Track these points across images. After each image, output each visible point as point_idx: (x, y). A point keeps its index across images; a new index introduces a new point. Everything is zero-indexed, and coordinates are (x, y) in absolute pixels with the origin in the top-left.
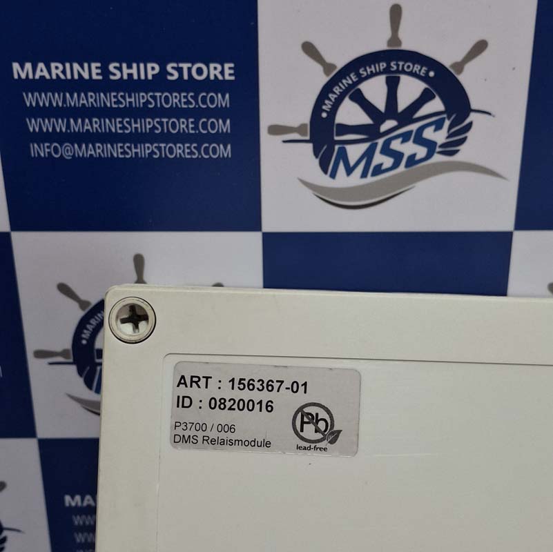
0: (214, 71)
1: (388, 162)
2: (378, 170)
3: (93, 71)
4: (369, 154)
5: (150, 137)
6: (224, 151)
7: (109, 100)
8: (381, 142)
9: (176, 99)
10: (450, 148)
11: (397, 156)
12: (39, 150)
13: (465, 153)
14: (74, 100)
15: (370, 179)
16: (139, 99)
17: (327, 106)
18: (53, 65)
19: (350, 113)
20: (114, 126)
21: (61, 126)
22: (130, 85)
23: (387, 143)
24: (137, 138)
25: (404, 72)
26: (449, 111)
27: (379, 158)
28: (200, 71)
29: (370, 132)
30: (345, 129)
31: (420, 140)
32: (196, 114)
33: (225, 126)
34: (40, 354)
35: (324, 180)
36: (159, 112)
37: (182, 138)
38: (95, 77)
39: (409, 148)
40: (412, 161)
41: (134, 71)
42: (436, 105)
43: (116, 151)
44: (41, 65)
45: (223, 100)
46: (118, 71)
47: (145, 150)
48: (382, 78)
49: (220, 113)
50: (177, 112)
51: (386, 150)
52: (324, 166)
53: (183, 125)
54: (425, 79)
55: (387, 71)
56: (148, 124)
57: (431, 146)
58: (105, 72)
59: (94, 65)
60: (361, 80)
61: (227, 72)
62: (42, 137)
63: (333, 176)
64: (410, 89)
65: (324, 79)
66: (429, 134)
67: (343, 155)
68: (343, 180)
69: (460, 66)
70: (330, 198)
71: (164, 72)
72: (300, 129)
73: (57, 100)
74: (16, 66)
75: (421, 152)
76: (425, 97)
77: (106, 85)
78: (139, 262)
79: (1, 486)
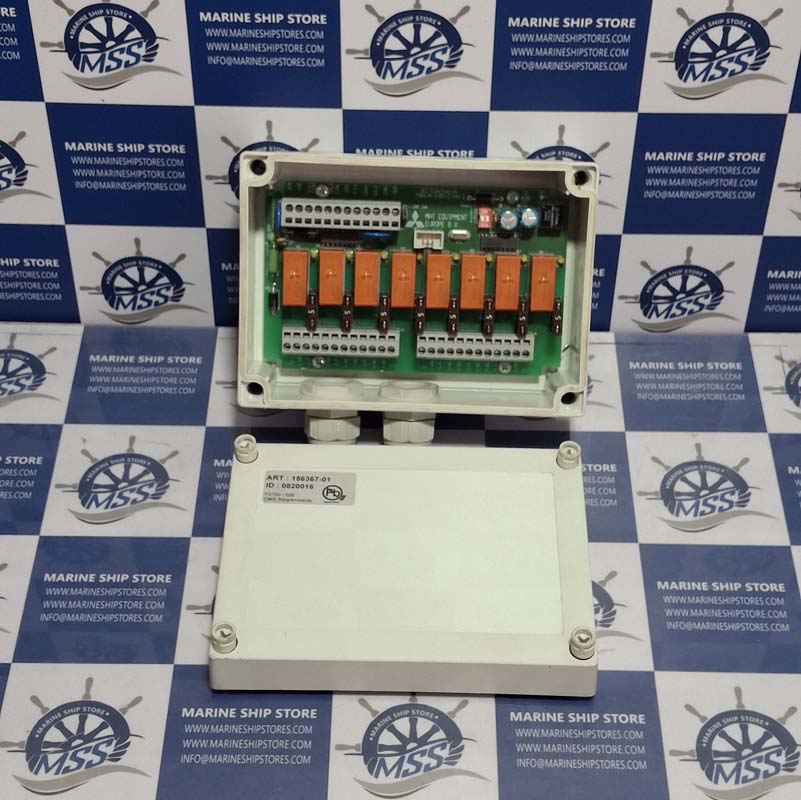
0: (315, 19)
1: (416, 71)
2: (410, 75)
3: (246, 18)
4: (405, 66)
5: (277, 54)
6: (320, 63)
7: (254, 34)
8: (411, 60)
9: (293, 34)
10: (451, 64)
11: (421, 68)
12: (213, 60)
13: (460, 67)
14: (234, 33)
15: (405, 80)
16: (272, 33)
17: (380, 39)
18: (223, 14)
19: (393, 44)
20: (257, 48)
21: (226, 47)
22: (267, 26)
23: (415, 60)
24: (269, 55)
25: (423, 22)
26: (450, 43)
27: (410, 69)
28: (306, 19)
29: (405, 54)
30: (390, 52)
31: (433, 59)
32: (304, 42)
33: (321, 49)
34: (209, 177)
35: (379, 80)
36: (282, 41)
37: (296, 55)
38: (246, 21)
39: (427, 64)
40: (429, 70)
41: (269, 18)
42: (442, 40)
43: (257, 62)
44: (216, 14)
45: (320, 35)
46: (260, 18)
47: (273, 61)
48: (411, 25)
49: (318, 42)
50: (292, 41)
51: (414, 64)
52: (378, 72)
53: (297, 48)
54: (436, 26)
55: (414, 21)
56: (277, 47)
57: (440, 63)
58: (252, 18)
59: (246, 15)
60: (399, 25)
61: (322, 20)
62: (215, 53)
63: (384, 78)
64: (427, 32)
65: (378, 25)
66: (439, 56)
67: (389, 66)
68: (389, 80)
69: (455, 19)
70: (382, 90)
71: (286, 19)
72: (365, 52)
73: (224, 33)
74: (202, 14)
75: (435, 66)
76: (436, 36)
77: (252, 25)
78: (269, 125)
79: (182, 257)
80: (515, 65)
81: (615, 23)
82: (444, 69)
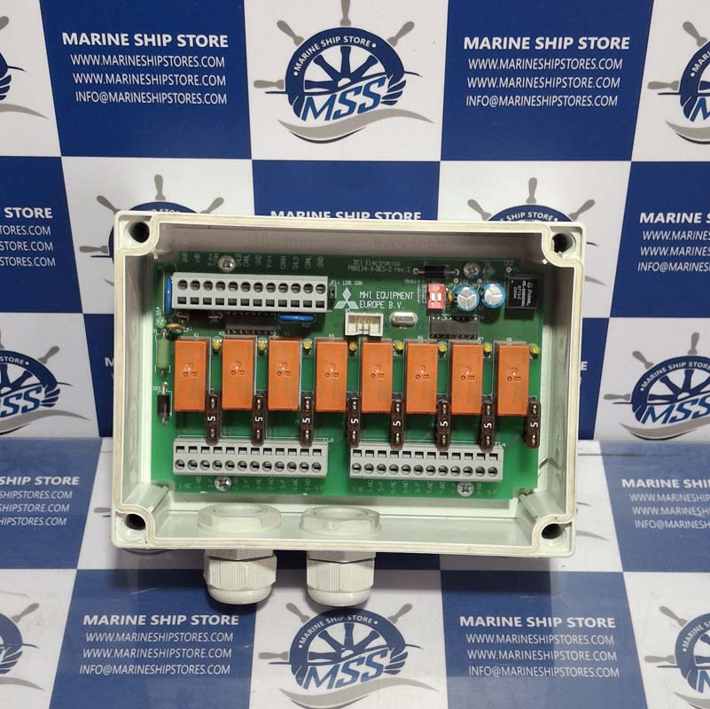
0: (213, 40)
1: (345, 109)
2: (338, 115)
3: (122, 39)
4: (330, 103)
5: (165, 88)
6: (222, 99)
7: (134, 61)
8: (339, 94)
9: (185, 61)
10: (391, 99)
11: (352, 105)
12: (82, 97)
13: (401, 103)
14: (108, 60)
15: (332, 121)
16: (157, 60)
17: (298, 67)
18: (93, 35)
19: (315, 73)
20: (138, 79)
21: (98, 79)
22: (150, 50)
23: (344, 95)
24: (156, 89)
25: (353, 44)
26: (388, 72)
27: (337, 106)
28: (202, 41)
29: (331, 87)
30: (311, 84)
31: (368, 93)
32: (200, 71)
33: (221, 81)
34: (84, 249)
35: (297, 121)
36: (172, 70)
37: (189, 89)
38: (124, 44)
39: (360, 99)
40: (363, 108)
41: (153, 40)
42: (378, 68)
43: (140, 98)
44: (84, 35)
45: (220, 62)
46: (141, 40)
47: (162, 97)
48: (338, 48)
49: (217, 71)
50: (185, 70)
51: (343, 100)
52: (297, 112)
53: (191, 79)
54: (369, 49)
55: (341, 42)
56: (164, 78)
57: (376, 97)
58: (131, 40)
59: (123, 35)
60: (322, 49)
61: (222, 41)
62: (84, 87)
63: (304, 118)
64: (359, 56)
66: (374, 89)
67: (311, 103)
69: (394, 40)
70: (302, 135)
71: (175, 41)
72: (278, 84)
73: (96, 60)
74: (65, 35)
75: (369, 102)
76: (370, 62)
77: (132, 50)
78: (159, 180)
79: (54, 350)
80: (472, 101)
81: (603, 43)
82: (381, 107)
